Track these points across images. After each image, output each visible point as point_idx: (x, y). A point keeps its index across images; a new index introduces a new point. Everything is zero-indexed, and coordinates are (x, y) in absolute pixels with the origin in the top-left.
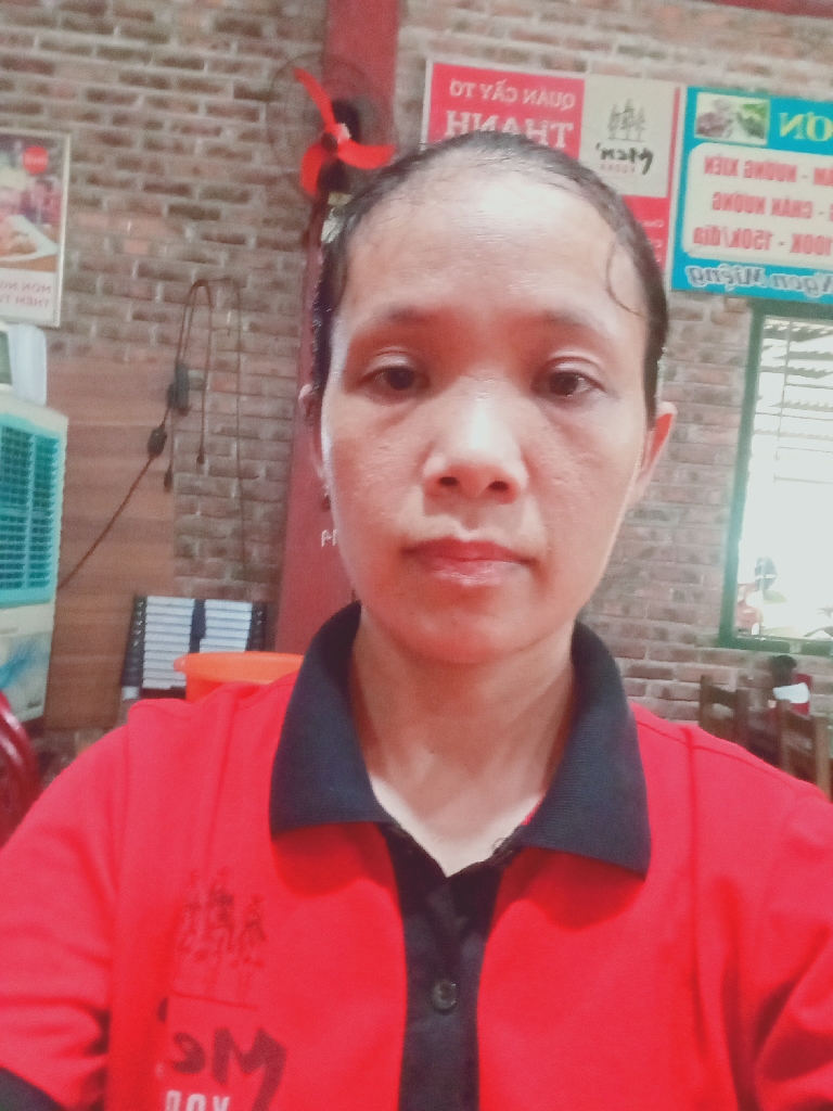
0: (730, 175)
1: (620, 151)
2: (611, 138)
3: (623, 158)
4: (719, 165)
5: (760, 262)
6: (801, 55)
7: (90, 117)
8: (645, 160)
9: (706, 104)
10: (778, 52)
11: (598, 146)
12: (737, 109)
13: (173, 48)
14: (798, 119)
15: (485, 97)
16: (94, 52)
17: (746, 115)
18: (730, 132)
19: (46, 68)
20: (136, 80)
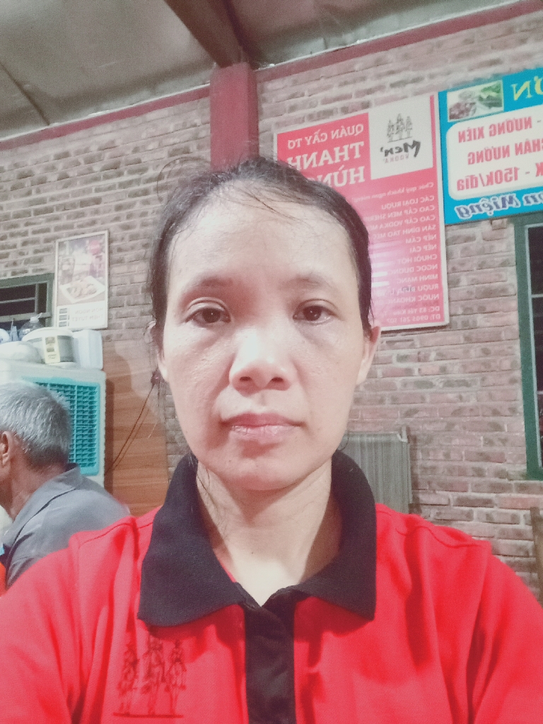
0: (479, 138)
1: (396, 148)
2: (391, 141)
3: (400, 151)
4: (470, 135)
5: (512, 190)
6: (523, 41)
7: (117, 219)
8: (415, 148)
9: (453, 99)
10: (505, 46)
11: (382, 149)
12: (478, 94)
13: (151, 173)
14: (526, 85)
15: (309, 143)
16: (117, 186)
17: (484, 96)
18: (475, 111)
19: (97, 201)
20: (136, 194)
